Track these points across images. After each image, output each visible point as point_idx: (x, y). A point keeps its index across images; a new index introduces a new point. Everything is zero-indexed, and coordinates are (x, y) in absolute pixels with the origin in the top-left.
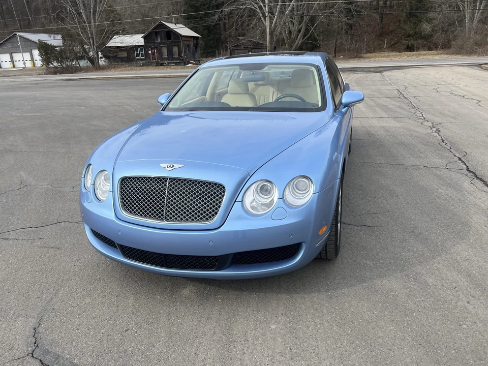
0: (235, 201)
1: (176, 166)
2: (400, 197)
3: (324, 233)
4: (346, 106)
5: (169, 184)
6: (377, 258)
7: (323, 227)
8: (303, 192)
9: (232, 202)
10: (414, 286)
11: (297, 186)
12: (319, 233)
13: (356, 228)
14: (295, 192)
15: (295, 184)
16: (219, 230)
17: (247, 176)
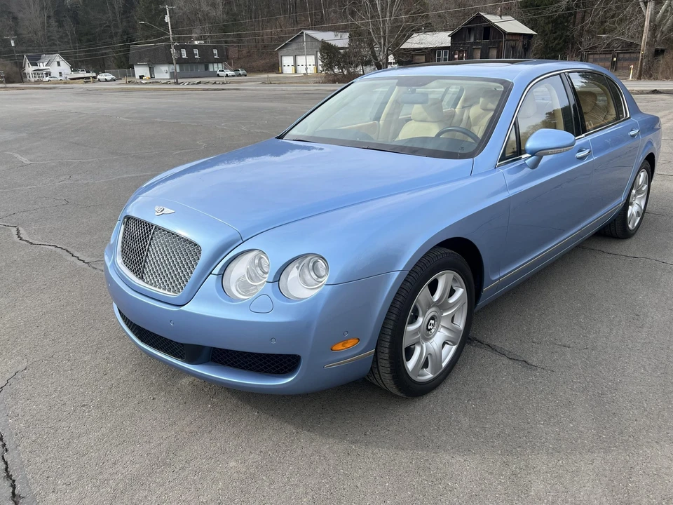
0: (211, 273)
1: (167, 211)
2: (646, 330)
3: (349, 349)
4: (533, 153)
5: (154, 233)
6: (486, 419)
7: (344, 341)
8: (320, 280)
9: (206, 273)
10: (498, 484)
11: (314, 268)
12: (334, 348)
13: (506, 361)
14: (310, 276)
15: (311, 264)
16: (182, 308)
17: (238, 240)
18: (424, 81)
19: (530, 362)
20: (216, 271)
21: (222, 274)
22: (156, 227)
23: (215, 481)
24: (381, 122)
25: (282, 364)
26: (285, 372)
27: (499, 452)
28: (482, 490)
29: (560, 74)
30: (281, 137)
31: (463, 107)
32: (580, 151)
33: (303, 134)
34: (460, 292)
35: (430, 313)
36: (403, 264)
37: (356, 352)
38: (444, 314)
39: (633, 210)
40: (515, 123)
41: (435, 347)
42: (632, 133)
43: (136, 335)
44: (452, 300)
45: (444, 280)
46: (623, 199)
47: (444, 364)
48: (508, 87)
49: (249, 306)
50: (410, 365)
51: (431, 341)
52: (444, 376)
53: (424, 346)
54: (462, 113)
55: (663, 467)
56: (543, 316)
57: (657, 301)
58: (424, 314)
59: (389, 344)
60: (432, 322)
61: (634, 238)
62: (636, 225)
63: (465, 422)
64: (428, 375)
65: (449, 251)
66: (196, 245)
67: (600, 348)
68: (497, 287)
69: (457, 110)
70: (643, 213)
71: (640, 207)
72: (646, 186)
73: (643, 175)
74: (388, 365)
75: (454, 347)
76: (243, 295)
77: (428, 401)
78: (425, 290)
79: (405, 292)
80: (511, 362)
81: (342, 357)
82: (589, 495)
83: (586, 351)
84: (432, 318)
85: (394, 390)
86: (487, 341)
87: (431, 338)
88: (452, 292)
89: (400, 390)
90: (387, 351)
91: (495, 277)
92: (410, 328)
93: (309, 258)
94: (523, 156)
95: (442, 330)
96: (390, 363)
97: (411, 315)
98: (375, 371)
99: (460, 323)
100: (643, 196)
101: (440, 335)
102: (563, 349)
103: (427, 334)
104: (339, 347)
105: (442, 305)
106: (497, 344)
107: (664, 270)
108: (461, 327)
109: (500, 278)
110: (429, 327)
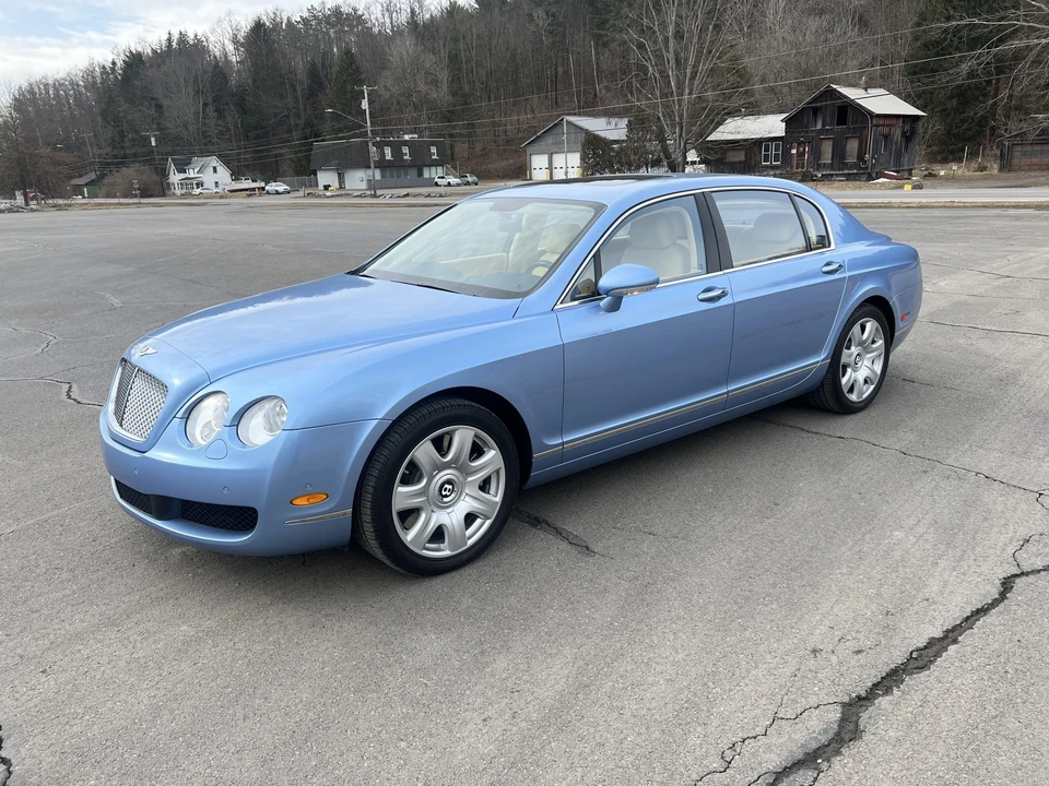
0: (175, 417)
1: (150, 350)
3: (314, 506)
4: (608, 293)
5: (136, 375)
7: (309, 495)
9: (171, 415)
12: (294, 502)
16: (145, 454)
17: (206, 381)
19: (593, 548)
20: (179, 415)
21: (186, 418)
22: (138, 368)
29: (695, 195)
30: (353, 272)
32: (708, 290)
34: (492, 454)
35: (443, 475)
36: (383, 411)
37: (323, 510)
38: (469, 479)
39: (854, 376)
40: (594, 256)
41: (455, 523)
42: (827, 269)
44: (476, 464)
45: (461, 436)
46: (821, 358)
47: (470, 542)
48: (599, 211)
49: (204, 451)
50: (409, 536)
51: (448, 510)
52: (471, 556)
57: (818, 490)
58: (432, 476)
60: (447, 486)
64: (444, 551)
66: (166, 386)
67: (692, 537)
68: (563, 455)
70: (880, 379)
71: (872, 370)
72: (881, 343)
73: (869, 326)
74: (372, 529)
75: (489, 522)
78: (426, 446)
79: (391, 443)
80: (569, 547)
81: (306, 513)
83: (673, 539)
84: (449, 482)
87: (449, 507)
89: (394, 562)
90: (369, 512)
92: (404, 489)
93: (274, 402)
95: (467, 499)
96: (374, 526)
99: (496, 496)
100: (876, 357)
101: (465, 505)
102: (646, 536)
103: (441, 501)
104: (302, 502)
105: (462, 468)
106: (559, 524)
107: (867, 453)
108: (498, 499)
109: (563, 443)
110: (444, 493)
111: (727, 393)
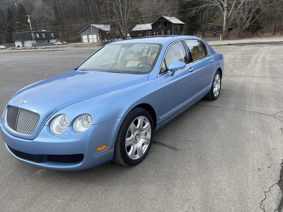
0: (44, 125)
1: (25, 102)
2: (218, 132)
3: (103, 150)
4: (171, 71)
5: (20, 111)
6: (159, 170)
7: (101, 146)
8: (89, 124)
9: (42, 125)
10: (163, 193)
11: (87, 119)
12: (97, 150)
13: (168, 149)
14: (85, 123)
15: (85, 118)
16: (33, 140)
17: (55, 111)
18: (131, 45)
19: (176, 148)
20: (47, 124)
21: (49, 125)
22: (21, 109)
23: (52, 208)
24: (118, 61)
25: (77, 158)
26: (78, 161)
27: (164, 182)
28: (156, 196)
29: (181, 41)
30: (76, 69)
31: (151, 54)
32: (190, 68)
33: (85, 67)
34: (147, 124)
35: (136, 133)
36: (122, 114)
37: (106, 150)
38: (142, 133)
39: (215, 89)
40: (164, 60)
41: (140, 146)
42: (211, 61)
43: (15, 154)
44: (144, 127)
45: (140, 120)
46: (210, 85)
47: (144, 152)
48: (161, 46)
49: (61, 137)
50: (129, 154)
51: (138, 144)
52: (144, 157)
53: (135, 146)
54: (151, 56)
55: (220, 179)
56: (183, 131)
57: (223, 122)
58: (133, 133)
59: (119, 146)
60: (137, 136)
61: (217, 100)
62: (217, 95)
63: (152, 173)
64: (138, 157)
65: (141, 109)
66: (38, 114)
67: (202, 141)
68: (163, 121)
69: (149, 55)
70: (220, 90)
71: (218, 88)
72: (219, 80)
73: (218, 76)
74: (120, 154)
75: (147, 145)
76: (58, 132)
77: (138, 167)
78: (133, 124)
79: (124, 125)
80: (170, 149)
81: (100, 153)
82: (194, 192)
83: (197, 142)
84: (137, 135)
85: (124, 164)
86: (162, 142)
87: (137, 143)
88: (144, 124)
89: (126, 164)
90: (119, 149)
91: (161, 118)
92: (128, 139)
93: (84, 116)
94: (168, 72)
95: (142, 139)
96: (121, 153)
97: (128, 134)
98: (116, 157)
99: (149, 136)
100: (219, 84)
101: (141, 141)
102: (189, 142)
103: (136, 141)
104: (99, 149)
105: (141, 130)
106: (165, 143)
107: (227, 110)
108: (150, 137)
109: (163, 118)
110: (136, 138)
111: (194, 98)
